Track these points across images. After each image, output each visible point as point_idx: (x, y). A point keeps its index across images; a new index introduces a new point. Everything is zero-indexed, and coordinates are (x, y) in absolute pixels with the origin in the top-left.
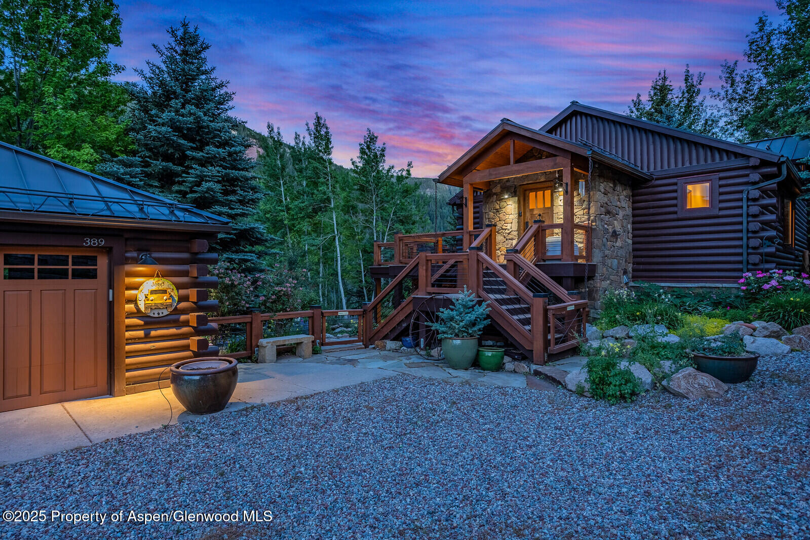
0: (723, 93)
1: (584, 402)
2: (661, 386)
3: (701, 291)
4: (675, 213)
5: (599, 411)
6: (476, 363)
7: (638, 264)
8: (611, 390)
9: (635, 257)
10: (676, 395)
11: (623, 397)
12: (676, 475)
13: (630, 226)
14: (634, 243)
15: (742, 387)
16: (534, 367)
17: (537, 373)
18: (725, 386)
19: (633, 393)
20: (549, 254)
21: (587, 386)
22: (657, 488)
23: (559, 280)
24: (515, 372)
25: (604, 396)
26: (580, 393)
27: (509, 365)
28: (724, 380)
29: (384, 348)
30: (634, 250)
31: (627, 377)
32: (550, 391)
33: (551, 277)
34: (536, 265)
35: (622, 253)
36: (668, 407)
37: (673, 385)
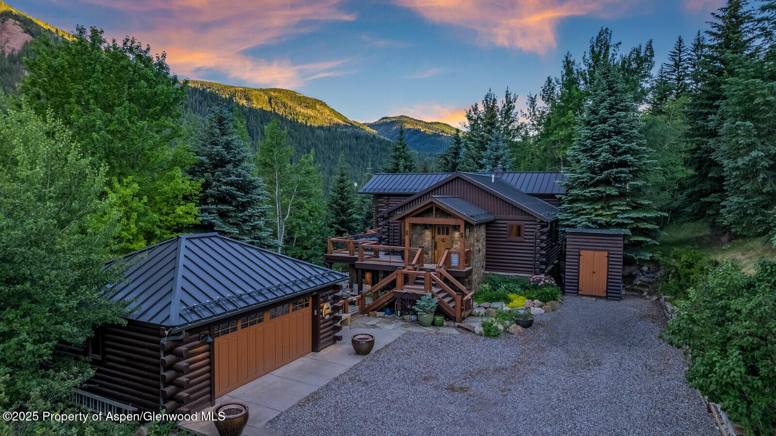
0: (528, 114)
1: (483, 338)
2: (506, 331)
3: (516, 277)
4: (506, 238)
5: (488, 341)
6: (433, 324)
7: (488, 262)
8: (492, 333)
9: (487, 258)
10: (511, 333)
11: (495, 336)
12: (514, 356)
13: (485, 243)
14: (486, 251)
15: (529, 329)
16: (457, 324)
17: (459, 327)
18: (524, 329)
19: (498, 334)
20: (452, 265)
21: (483, 333)
22: (510, 359)
23: (457, 278)
24: (448, 326)
25: (489, 336)
26: (481, 335)
27: (445, 323)
28: (524, 327)
29: (375, 316)
30: (486, 254)
31: (496, 329)
32: (469, 335)
33: (454, 277)
34: (447, 271)
35: (482, 258)
36: (509, 338)
37: (510, 331)
